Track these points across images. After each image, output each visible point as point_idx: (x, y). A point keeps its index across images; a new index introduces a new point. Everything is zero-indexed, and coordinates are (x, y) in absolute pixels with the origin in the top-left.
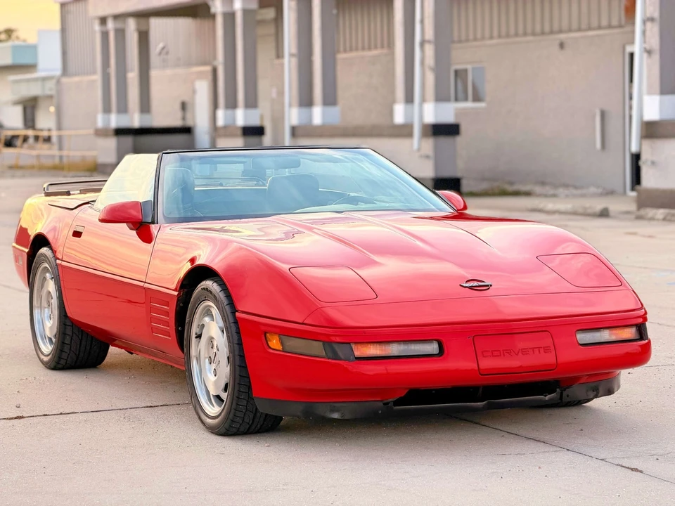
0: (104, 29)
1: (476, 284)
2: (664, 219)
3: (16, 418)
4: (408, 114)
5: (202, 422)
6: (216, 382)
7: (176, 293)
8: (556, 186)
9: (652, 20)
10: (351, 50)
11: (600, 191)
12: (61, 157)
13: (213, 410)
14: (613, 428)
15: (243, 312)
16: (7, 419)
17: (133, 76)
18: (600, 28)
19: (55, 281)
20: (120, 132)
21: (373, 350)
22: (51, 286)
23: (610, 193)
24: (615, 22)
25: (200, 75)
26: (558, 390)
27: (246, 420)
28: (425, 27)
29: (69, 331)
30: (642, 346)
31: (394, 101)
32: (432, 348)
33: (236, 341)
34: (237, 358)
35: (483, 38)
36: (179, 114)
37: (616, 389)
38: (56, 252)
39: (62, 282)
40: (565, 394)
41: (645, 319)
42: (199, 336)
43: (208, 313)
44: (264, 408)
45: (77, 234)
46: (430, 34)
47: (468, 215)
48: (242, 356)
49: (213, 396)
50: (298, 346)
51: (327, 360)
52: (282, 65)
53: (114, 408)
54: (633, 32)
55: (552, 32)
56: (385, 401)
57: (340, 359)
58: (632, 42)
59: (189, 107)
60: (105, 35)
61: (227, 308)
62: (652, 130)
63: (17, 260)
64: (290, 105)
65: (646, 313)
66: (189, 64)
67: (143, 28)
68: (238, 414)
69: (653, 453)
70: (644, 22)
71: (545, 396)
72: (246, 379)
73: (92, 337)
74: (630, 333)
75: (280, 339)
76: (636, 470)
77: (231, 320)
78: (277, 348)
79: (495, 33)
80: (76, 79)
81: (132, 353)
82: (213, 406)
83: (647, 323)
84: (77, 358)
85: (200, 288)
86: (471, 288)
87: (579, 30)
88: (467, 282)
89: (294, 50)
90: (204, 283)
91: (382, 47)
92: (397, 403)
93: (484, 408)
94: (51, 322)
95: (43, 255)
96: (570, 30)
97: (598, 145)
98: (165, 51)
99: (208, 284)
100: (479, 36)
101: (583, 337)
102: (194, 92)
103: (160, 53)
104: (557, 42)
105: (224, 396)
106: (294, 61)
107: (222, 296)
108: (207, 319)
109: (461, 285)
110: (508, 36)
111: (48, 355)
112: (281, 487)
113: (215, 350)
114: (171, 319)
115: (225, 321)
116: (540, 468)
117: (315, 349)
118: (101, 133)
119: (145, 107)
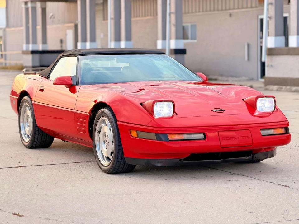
0: (26, 6)
1: (218, 110)
2: (277, 90)
3: (19, 167)
4: (164, 45)
5: (100, 168)
6: (107, 152)
7: (89, 114)
8: (227, 77)
9: (271, 4)
10: (137, 17)
11: (247, 78)
12: (6, 63)
13: (106, 163)
14: (273, 171)
15: (120, 121)
16: (16, 167)
17: (39, 28)
18: (247, 8)
19: (31, 111)
20: (33, 52)
21: (177, 137)
22: (29, 113)
23: (252, 79)
24: (254, 5)
25: (69, 28)
26: (251, 155)
27: (120, 168)
28: (171, 7)
29: (37, 133)
30: (286, 136)
31: (157, 39)
32: (201, 136)
33: (117, 135)
34: (117, 142)
35: (196, 12)
36: (59, 45)
37: (275, 155)
38: (32, 98)
39: (35, 112)
40: (254, 156)
41: (288, 125)
42: (99, 132)
43: (104, 122)
44: (129, 161)
45: (41, 90)
46: (173, 10)
47: (209, 83)
48: (120, 141)
49: (106, 157)
50: (144, 135)
51: (157, 141)
52: (107, 24)
53: (60, 163)
54: (263, 10)
55: (226, 10)
56: (180, 159)
57: (163, 141)
58: (263, 14)
59: (64, 42)
60: (27, 10)
61: (113, 120)
62: (271, 52)
63: (12, 102)
64: (111, 41)
65: (288, 123)
66: (64, 23)
67: (44, 7)
68: (117, 165)
69: (292, 180)
70: (268, 5)
71: (246, 157)
72: (121, 151)
73: (47, 134)
74: (282, 131)
75: (136, 132)
76: (287, 186)
77: (115, 125)
78: (135, 136)
79: (201, 10)
80: (13, 29)
81: (64, 141)
82: (105, 161)
83: (289, 127)
84: (40, 143)
85: (101, 112)
86: (216, 112)
87: (238, 8)
88: (214, 109)
89: (113, 16)
90: (102, 109)
91: (151, 15)
92: (185, 160)
93: (221, 162)
94: (29, 128)
95: (25, 100)
96: (234, 9)
97: (246, 58)
98: (53, 17)
99: (104, 110)
100: (194, 11)
101: (263, 132)
102: (66, 35)
103: (51, 18)
104: (228, 14)
105: (111, 157)
106: (113, 21)
107: (110, 115)
108: (103, 125)
109: (212, 110)
110: (206, 11)
111: (27, 142)
112: (140, 193)
113: (107, 138)
114: (87, 125)
115: (112, 126)
116: (246, 185)
117: (152, 136)
118: (25, 53)
119: (45, 41)
